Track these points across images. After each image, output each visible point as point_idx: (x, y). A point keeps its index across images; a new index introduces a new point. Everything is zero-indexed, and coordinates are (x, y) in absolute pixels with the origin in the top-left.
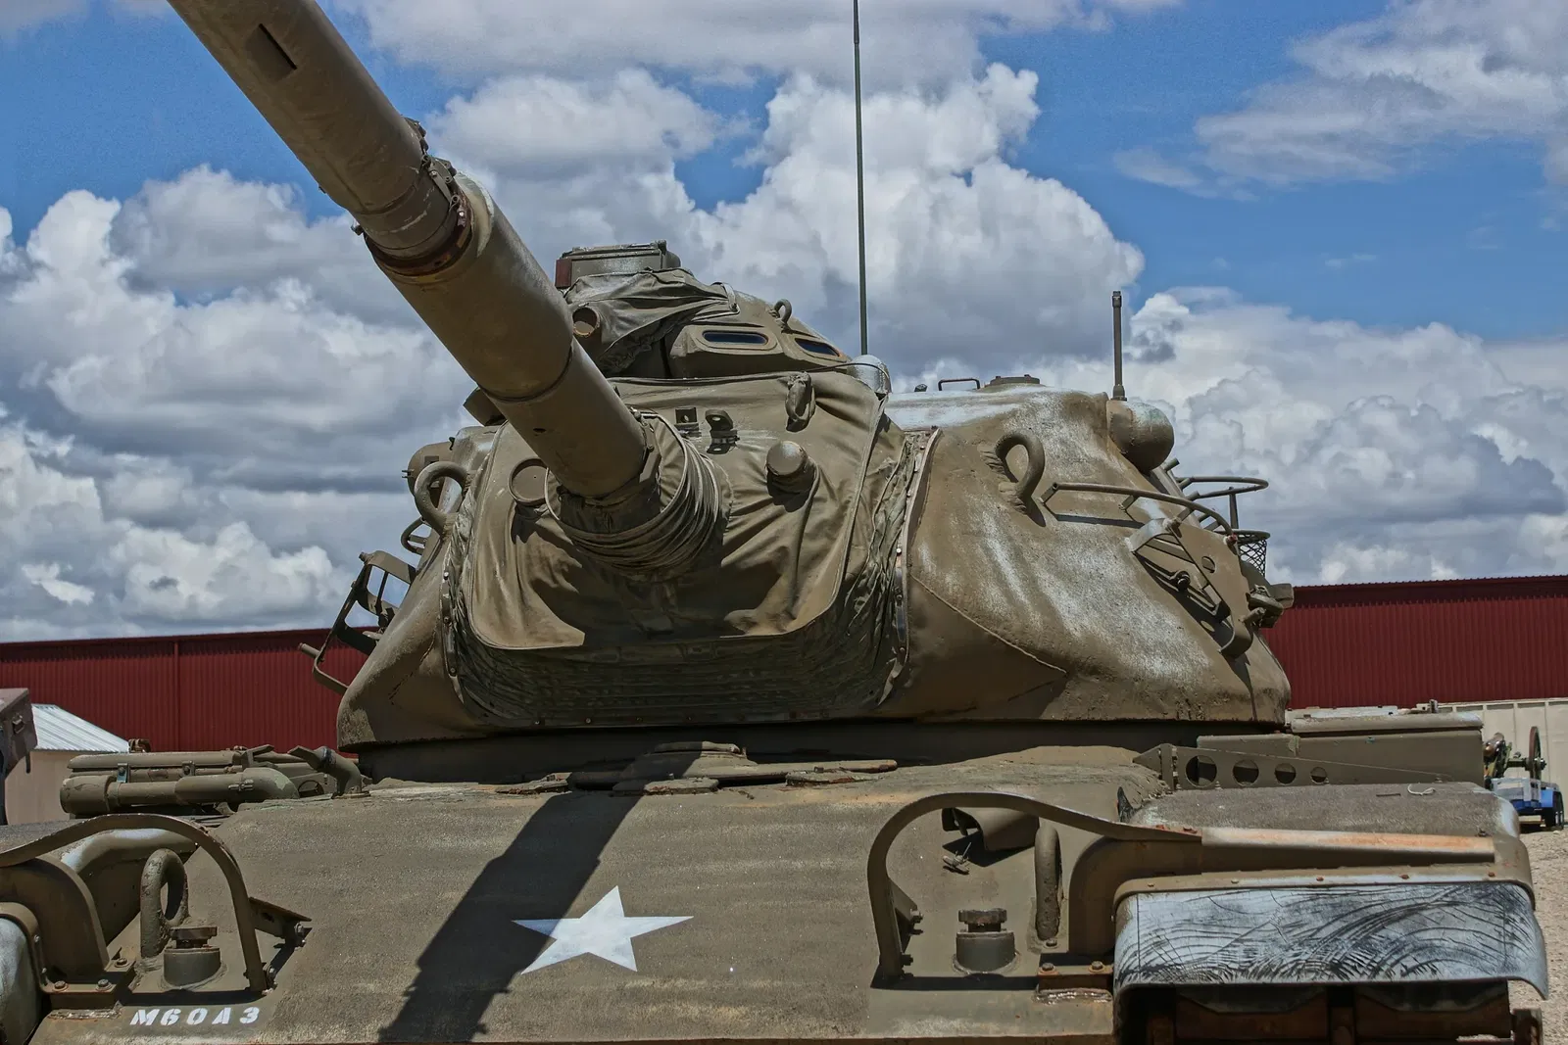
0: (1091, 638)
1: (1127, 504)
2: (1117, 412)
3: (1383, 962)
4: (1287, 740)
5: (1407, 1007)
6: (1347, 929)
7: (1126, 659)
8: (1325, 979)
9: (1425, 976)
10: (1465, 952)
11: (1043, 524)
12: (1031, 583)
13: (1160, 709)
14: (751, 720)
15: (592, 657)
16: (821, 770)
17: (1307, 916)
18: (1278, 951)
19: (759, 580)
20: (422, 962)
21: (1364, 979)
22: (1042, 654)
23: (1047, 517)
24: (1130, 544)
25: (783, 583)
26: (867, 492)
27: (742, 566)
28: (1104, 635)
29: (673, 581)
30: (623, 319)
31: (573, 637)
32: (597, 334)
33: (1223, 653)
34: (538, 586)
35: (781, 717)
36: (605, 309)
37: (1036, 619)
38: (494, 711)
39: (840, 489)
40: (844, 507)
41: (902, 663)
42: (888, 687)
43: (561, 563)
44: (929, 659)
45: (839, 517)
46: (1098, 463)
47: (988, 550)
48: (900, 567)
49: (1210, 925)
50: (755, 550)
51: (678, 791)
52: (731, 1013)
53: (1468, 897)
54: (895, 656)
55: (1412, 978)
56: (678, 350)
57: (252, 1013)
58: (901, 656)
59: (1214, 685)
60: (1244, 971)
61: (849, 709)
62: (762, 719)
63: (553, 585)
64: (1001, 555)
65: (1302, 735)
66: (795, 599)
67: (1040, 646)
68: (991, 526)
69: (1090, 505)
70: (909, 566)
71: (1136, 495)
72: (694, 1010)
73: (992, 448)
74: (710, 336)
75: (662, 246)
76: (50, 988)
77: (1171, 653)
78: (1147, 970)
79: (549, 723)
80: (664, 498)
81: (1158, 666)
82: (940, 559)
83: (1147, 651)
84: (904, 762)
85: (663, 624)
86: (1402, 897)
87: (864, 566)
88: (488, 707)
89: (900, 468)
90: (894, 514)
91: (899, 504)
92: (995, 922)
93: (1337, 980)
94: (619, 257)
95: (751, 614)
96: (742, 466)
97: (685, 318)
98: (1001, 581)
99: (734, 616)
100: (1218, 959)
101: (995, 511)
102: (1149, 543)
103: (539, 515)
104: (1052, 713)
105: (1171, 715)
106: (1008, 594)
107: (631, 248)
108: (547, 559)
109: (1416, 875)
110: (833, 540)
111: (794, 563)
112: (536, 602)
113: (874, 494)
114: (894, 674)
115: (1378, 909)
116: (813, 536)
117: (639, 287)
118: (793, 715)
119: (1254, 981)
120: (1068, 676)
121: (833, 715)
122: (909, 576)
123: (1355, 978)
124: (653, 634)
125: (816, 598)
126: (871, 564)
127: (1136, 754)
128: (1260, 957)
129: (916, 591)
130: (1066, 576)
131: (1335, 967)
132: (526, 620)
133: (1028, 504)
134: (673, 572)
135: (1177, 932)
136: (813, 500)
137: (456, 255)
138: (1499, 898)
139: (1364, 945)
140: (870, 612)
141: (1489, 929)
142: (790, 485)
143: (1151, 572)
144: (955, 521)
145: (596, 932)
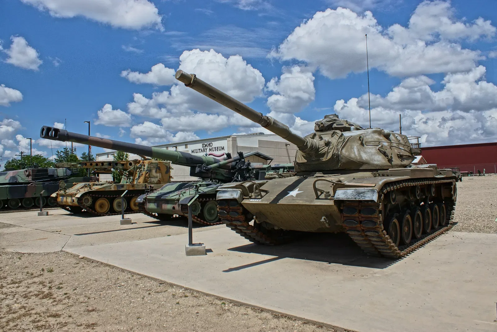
0: (366, 160)
2: (383, 131)
3: (360, 198)
4: (388, 171)
5: (366, 203)
6: (357, 194)
7: (371, 162)
8: (354, 200)
10: (369, 197)
11: (364, 146)
12: (359, 154)
13: (376, 168)
15: (308, 163)
17: (354, 193)
18: (350, 196)
19: (323, 155)
20: (277, 196)
22: (359, 162)
23: (365, 145)
24: (378, 148)
25: (326, 155)
27: (321, 153)
28: (369, 159)
29: (314, 155)
30: (327, 124)
31: (306, 161)
32: (324, 125)
33: (388, 161)
36: (324, 123)
37: (358, 158)
38: (301, 169)
39: (333, 144)
40: (333, 146)
44: (343, 163)
45: (333, 147)
46: (378, 138)
47: (354, 150)
48: (340, 153)
50: (323, 151)
51: (311, 178)
52: (301, 201)
53: (370, 191)
54: (340, 163)
55: (363, 200)
56: (333, 127)
57: (260, 200)
59: (386, 164)
60: (346, 198)
61: (336, 168)
62: (328, 170)
63: (304, 155)
64: (356, 150)
65: (390, 171)
66: (327, 157)
67: (359, 161)
68: (355, 147)
69: (372, 144)
70: (341, 152)
71: (380, 142)
72: (298, 201)
73: (358, 138)
74: (337, 125)
75: (335, 114)
76: (244, 197)
77: (378, 161)
78: (336, 198)
80: (308, 147)
81: (376, 163)
82: (346, 152)
83: (375, 161)
84: (341, 174)
86: (363, 191)
89: (342, 141)
90: (340, 147)
91: (341, 145)
92: (329, 192)
95: (323, 158)
96: (323, 142)
97: (334, 123)
98: (354, 153)
99: (321, 159)
100: (344, 197)
101: (357, 145)
102: (380, 148)
104: (361, 168)
105: (378, 168)
106: (355, 155)
109: (366, 188)
110: (332, 150)
111: (328, 152)
112: (302, 157)
113: (337, 144)
115: (361, 192)
116: (329, 150)
117: (329, 120)
118: (330, 169)
119: (347, 200)
120: (363, 164)
122: (341, 154)
123: (357, 199)
124: (313, 161)
125: (330, 156)
126: (336, 152)
127: (372, 173)
128: (348, 197)
129: (342, 156)
130: (365, 152)
131: (355, 198)
132: (301, 159)
133: (362, 144)
134: (314, 154)
135: (341, 194)
136: (330, 146)
137: (269, 125)
138: (373, 191)
139: (359, 196)
140: (336, 158)
141: (371, 194)
142: (328, 144)
143: (380, 151)
144: (350, 147)
145: (294, 193)
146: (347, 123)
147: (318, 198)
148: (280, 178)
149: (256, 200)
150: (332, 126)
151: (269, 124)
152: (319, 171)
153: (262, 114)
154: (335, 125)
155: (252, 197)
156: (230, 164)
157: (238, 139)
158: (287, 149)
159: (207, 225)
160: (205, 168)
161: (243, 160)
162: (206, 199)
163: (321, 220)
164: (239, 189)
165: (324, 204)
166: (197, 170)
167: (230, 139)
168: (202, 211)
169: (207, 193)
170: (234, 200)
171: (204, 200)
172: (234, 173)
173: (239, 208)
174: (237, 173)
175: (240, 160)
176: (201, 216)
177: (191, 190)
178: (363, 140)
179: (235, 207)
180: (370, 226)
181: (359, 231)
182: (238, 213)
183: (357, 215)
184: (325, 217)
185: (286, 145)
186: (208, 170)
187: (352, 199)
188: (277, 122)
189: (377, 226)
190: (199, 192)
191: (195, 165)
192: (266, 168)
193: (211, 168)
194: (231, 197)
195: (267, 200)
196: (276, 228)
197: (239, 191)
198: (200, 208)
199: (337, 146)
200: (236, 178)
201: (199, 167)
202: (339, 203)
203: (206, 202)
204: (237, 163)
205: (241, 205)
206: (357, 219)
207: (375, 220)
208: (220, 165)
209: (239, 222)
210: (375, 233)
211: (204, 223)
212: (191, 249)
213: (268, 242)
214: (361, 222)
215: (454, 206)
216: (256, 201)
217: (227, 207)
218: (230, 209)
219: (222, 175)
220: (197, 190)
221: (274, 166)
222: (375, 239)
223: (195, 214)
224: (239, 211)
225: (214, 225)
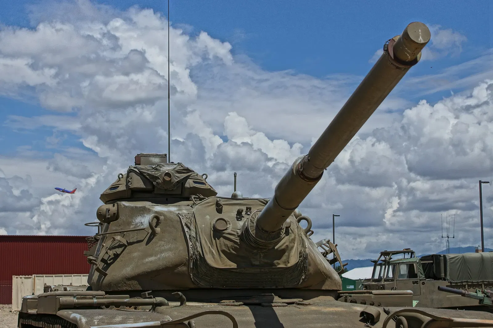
4: (372, 296)
11: (309, 240)
12: (317, 255)
14: (266, 288)
15: (238, 271)
19: (280, 254)
22: (324, 273)
24: (316, 245)
25: (286, 254)
27: (279, 249)
29: (264, 252)
30: (177, 176)
31: (234, 265)
34: (223, 252)
35: (274, 287)
36: (173, 174)
38: (201, 283)
40: (295, 235)
41: (305, 275)
42: (301, 281)
43: (232, 246)
44: (311, 274)
54: (304, 273)
56: (187, 185)
58: (305, 273)
61: (290, 286)
62: (269, 287)
63: (229, 252)
64: (311, 248)
65: (375, 295)
66: (289, 258)
67: (324, 271)
70: (308, 251)
74: (195, 182)
79: (214, 287)
85: (257, 263)
87: (301, 250)
88: (199, 282)
90: (303, 238)
94: (154, 157)
95: (279, 261)
97: (188, 177)
99: (275, 262)
103: (224, 233)
104: (323, 288)
106: (318, 258)
107: (157, 155)
108: (227, 245)
110: (294, 243)
111: (289, 249)
113: (298, 232)
114: (303, 277)
116: (291, 242)
118: (276, 287)
120: (326, 279)
122: (308, 253)
125: (294, 258)
129: (310, 258)
132: (221, 260)
136: (290, 234)
140: (301, 262)
146: (205, 181)
150: (184, 184)
199: (299, 235)
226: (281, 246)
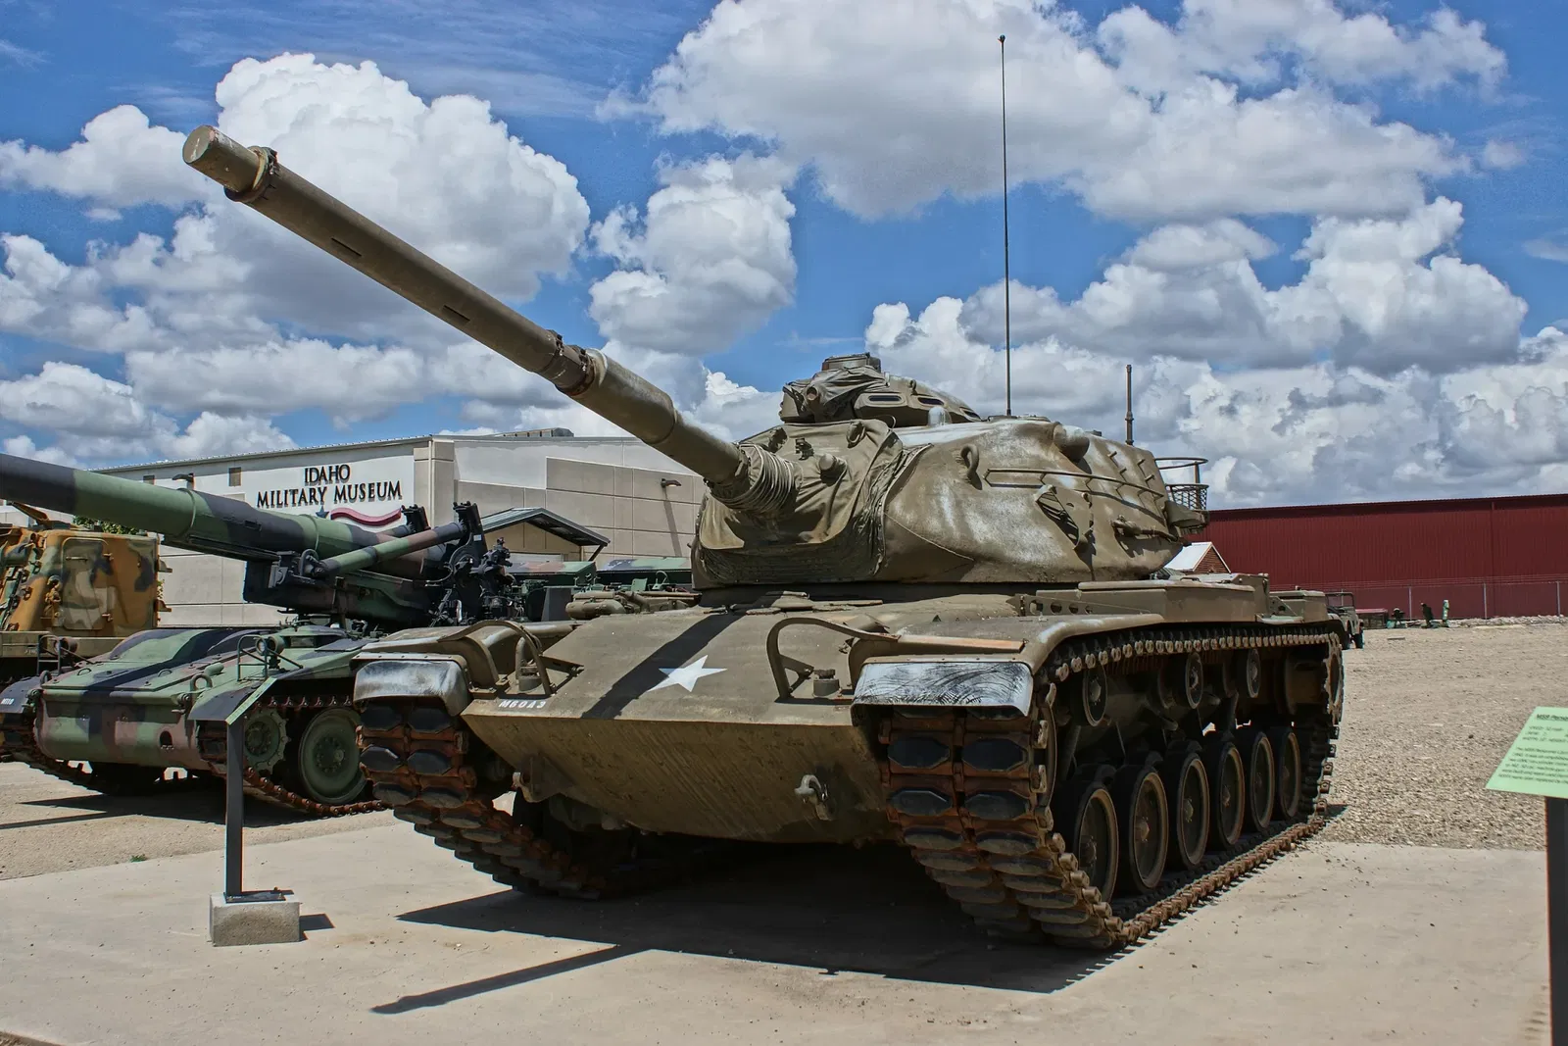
0: (989, 543)
1: (1042, 478)
2: (1060, 432)
3: (960, 697)
4: (1076, 593)
5: (983, 718)
6: (948, 682)
7: (1009, 553)
8: (934, 704)
9: (976, 704)
10: (995, 694)
11: (981, 489)
12: (961, 518)
15: (747, 552)
16: (832, 605)
17: (934, 675)
18: (918, 691)
19: (812, 519)
20: (614, 686)
21: (951, 704)
22: (960, 551)
23: (985, 486)
24: (1035, 497)
25: (823, 519)
26: (869, 477)
27: (805, 512)
28: (998, 541)
29: (775, 519)
30: (831, 392)
31: (740, 543)
32: (818, 399)
33: (1075, 549)
34: (727, 520)
35: (834, 580)
36: (822, 388)
37: (957, 534)
38: (719, 576)
39: (855, 476)
40: (856, 484)
41: (883, 556)
42: (878, 567)
44: (896, 554)
45: (853, 489)
46: (1037, 457)
47: (939, 503)
48: (881, 512)
49: (894, 679)
50: (812, 504)
51: (761, 614)
52: (715, 710)
53: (1001, 669)
54: (880, 553)
55: (970, 704)
56: (857, 405)
57: (543, 703)
58: (882, 553)
59: (1066, 564)
60: (902, 699)
61: (862, 577)
63: (732, 520)
64: (947, 504)
65: (1083, 590)
66: (829, 526)
67: (957, 547)
68: (946, 490)
69: (1015, 479)
70: (885, 511)
71: (1045, 473)
72: (702, 709)
73: (960, 452)
74: (872, 399)
75: (868, 355)
76: (473, 691)
77: (1035, 549)
78: (863, 698)
79: (741, 582)
80: (751, 482)
81: (1027, 557)
82: (906, 508)
83: (1023, 549)
84: (885, 602)
85: (774, 538)
86: (973, 667)
87: (862, 511)
89: (891, 464)
90: (881, 488)
91: (887, 480)
92: (831, 674)
93: (939, 704)
94: (848, 360)
95: (809, 533)
96: (811, 465)
97: (862, 390)
98: (941, 515)
99: (803, 534)
100: (894, 694)
101: (952, 483)
102: (1043, 496)
104: (967, 578)
105: (1034, 580)
106: (944, 523)
107: (854, 356)
109: (984, 658)
110: (849, 499)
111: (831, 510)
112: (727, 528)
113: (873, 477)
114: (880, 561)
115: (963, 673)
116: (840, 498)
117: (839, 377)
118: (841, 579)
119: (906, 703)
120: (975, 562)
121: (856, 579)
122: (885, 516)
123: (947, 704)
124: (771, 543)
125: (840, 523)
126: (866, 510)
127: (1007, 598)
128: (910, 693)
129: (889, 523)
130: (986, 514)
131: (940, 699)
132: (721, 536)
133: (973, 480)
134: (773, 515)
135: (880, 681)
136: (841, 481)
137: (587, 386)
138: (1013, 670)
139: (954, 689)
140: (865, 532)
141: (1006, 683)
142: (832, 474)
143: (1043, 509)
144: (923, 489)
145: (685, 676)
146: (915, 393)
147: (786, 696)
148: (629, 611)
149: (526, 702)
150: (852, 404)
151: (587, 381)
152: (795, 586)
153: (560, 337)
154: (863, 400)
155: (509, 692)
156: (420, 554)
157: (461, 455)
158: (667, 502)
159: (313, 815)
160: (310, 568)
161: (477, 538)
162: (311, 701)
163: (799, 791)
164: (453, 657)
165: (810, 722)
166: (277, 574)
167: (429, 452)
168: (292, 750)
169: (317, 676)
170: (432, 701)
171: (304, 703)
172: (439, 593)
173: (449, 736)
174: (449, 592)
175: (463, 537)
176: (287, 774)
177: (246, 659)
178: (976, 465)
179: (434, 734)
180: (1001, 813)
181: (951, 836)
182: (446, 759)
183: (944, 767)
184: (813, 777)
185: (665, 485)
186: (325, 577)
187: (927, 703)
188: (621, 376)
189: (1028, 813)
190: (283, 671)
191: (268, 553)
192: (576, 574)
193: (337, 570)
194: (419, 691)
195: (572, 704)
196: (609, 825)
197: (453, 665)
198: (286, 739)
199: (871, 483)
200: (444, 616)
201: (286, 561)
202: (873, 716)
203: (310, 714)
204: (451, 548)
205: (461, 724)
206: (948, 788)
207: (1019, 789)
208: (377, 556)
209: (447, 796)
210: (1018, 844)
211: (299, 804)
212: (233, 917)
213: (574, 886)
214: (961, 799)
215: (1332, 742)
216: (525, 709)
217: (398, 733)
218: (412, 740)
219: (387, 600)
220: (274, 663)
221: (610, 568)
222: (1016, 869)
223: (263, 766)
224: (450, 748)
225: (343, 813)
226: (807, 507)
